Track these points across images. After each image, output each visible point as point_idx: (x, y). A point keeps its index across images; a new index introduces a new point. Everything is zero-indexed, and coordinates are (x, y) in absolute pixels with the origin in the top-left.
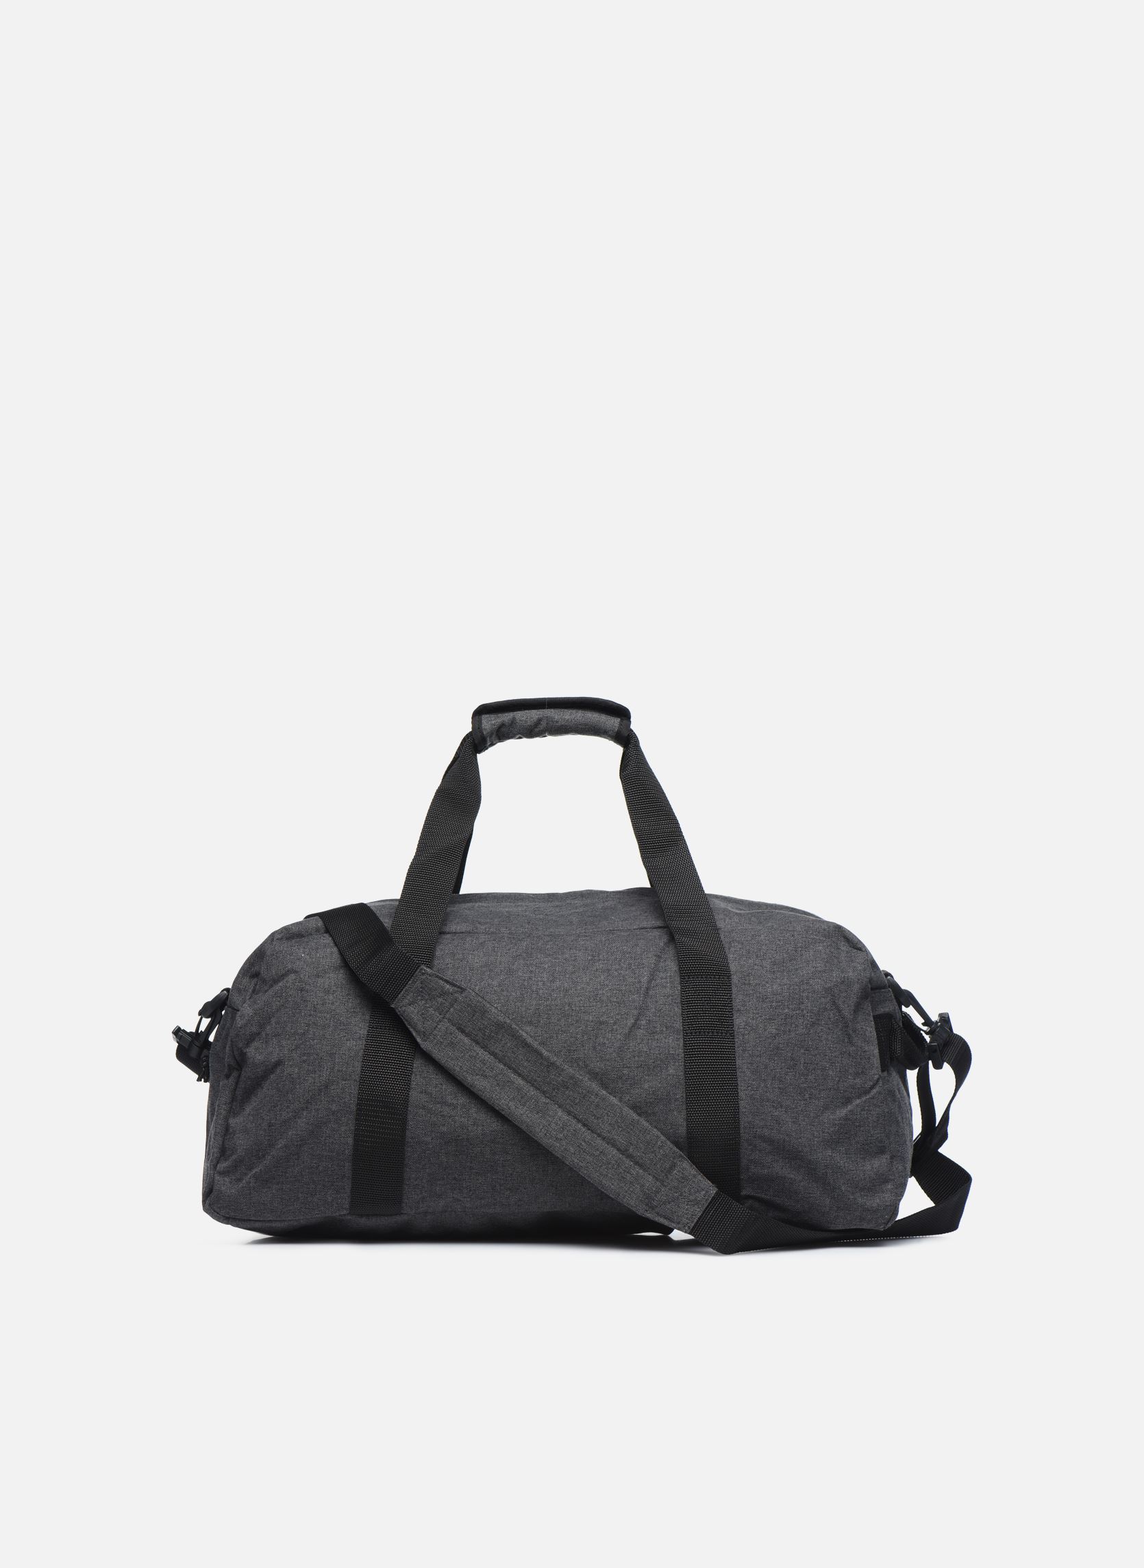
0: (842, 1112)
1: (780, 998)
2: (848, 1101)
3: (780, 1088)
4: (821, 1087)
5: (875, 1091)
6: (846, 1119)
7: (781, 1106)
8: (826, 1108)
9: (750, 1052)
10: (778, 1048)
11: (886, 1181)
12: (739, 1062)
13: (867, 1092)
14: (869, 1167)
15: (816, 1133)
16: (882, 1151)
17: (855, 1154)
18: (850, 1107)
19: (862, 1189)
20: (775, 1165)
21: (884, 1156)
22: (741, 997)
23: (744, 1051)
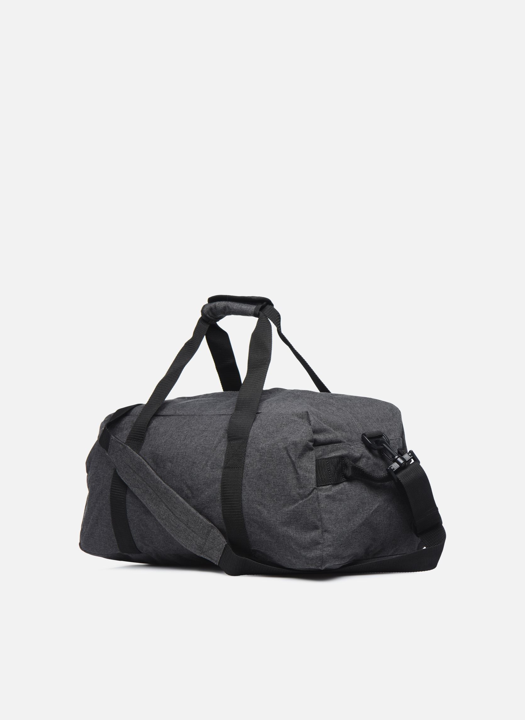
0: (292, 507)
1: (264, 451)
2: (296, 501)
3: (261, 495)
4: (282, 495)
5: (310, 496)
6: (294, 511)
7: (262, 504)
8: (284, 506)
9: (249, 476)
10: (261, 475)
11: (318, 543)
12: (244, 481)
13: (306, 497)
14: (308, 536)
15: (278, 518)
16: (316, 528)
17: (300, 529)
18: (296, 505)
19: (304, 548)
20: (262, 535)
21: (318, 531)
22: (249, 449)
23: (247, 475)
